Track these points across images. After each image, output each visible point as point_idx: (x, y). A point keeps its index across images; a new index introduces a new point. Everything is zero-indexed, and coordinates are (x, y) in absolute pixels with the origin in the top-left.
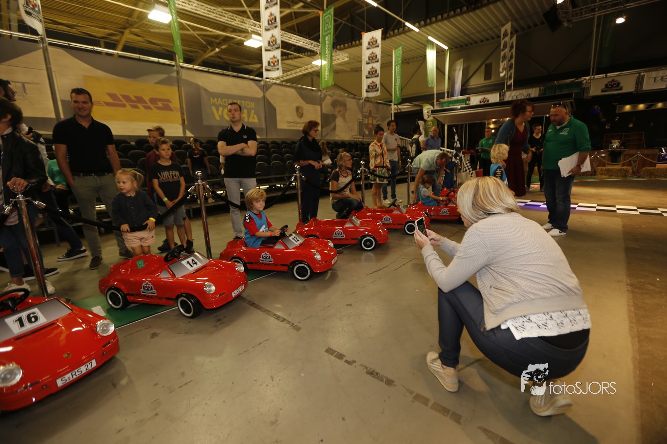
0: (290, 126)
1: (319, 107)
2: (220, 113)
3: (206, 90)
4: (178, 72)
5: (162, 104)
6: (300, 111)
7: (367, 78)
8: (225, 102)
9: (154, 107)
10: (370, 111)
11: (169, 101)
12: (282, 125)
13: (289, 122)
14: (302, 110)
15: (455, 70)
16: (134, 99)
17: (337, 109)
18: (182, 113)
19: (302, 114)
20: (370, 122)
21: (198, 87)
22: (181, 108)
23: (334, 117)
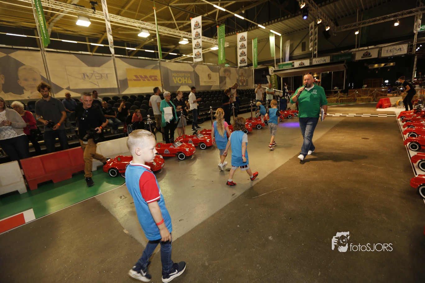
0: (205, 84)
1: (218, 73)
2: (176, 80)
3: (170, 70)
4: (160, 63)
5: (154, 78)
6: (210, 76)
7: (240, 56)
8: (178, 75)
9: (151, 80)
10: (242, 73)
11: (156, 76)
12: (202, 84)
13: (205, 82)
14: (211, 75)
15: (285, 46)
16: (143, 76)
17: (227, 73)
18: (162, 82)
19: (211, 77)
20: (242, 78)
21: (167, 69)
22: (161, 79)
23: (225, 78)
